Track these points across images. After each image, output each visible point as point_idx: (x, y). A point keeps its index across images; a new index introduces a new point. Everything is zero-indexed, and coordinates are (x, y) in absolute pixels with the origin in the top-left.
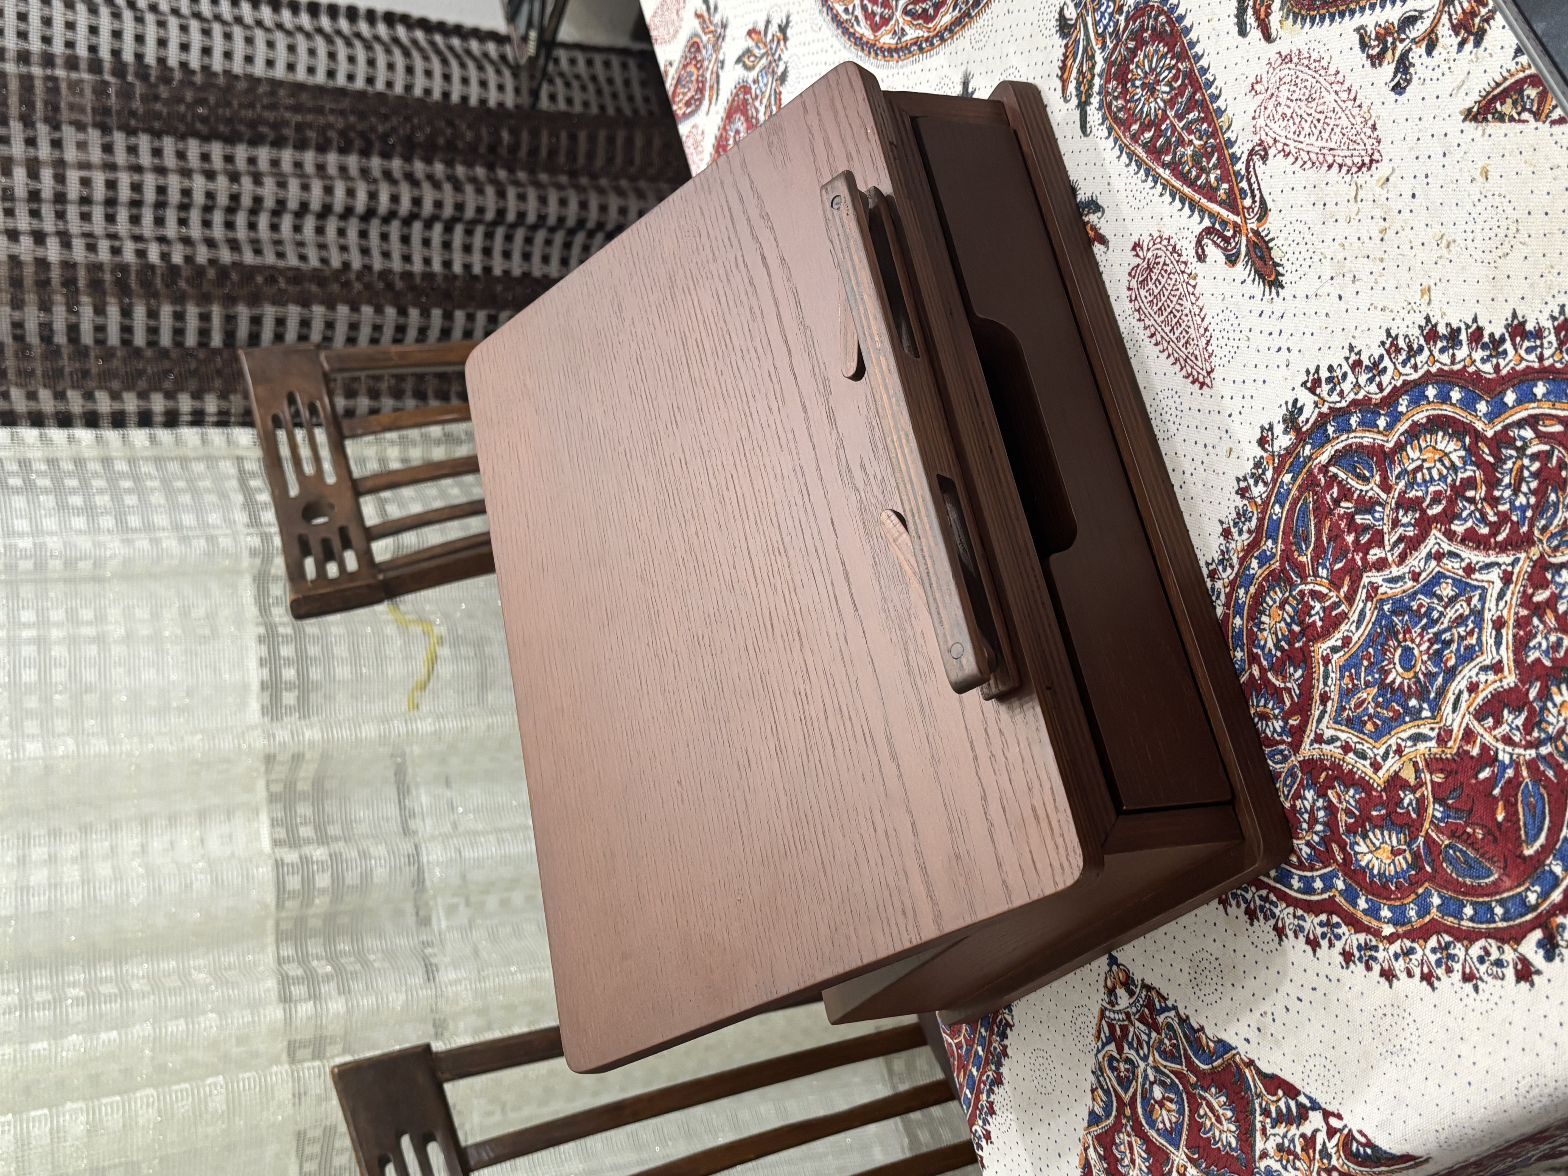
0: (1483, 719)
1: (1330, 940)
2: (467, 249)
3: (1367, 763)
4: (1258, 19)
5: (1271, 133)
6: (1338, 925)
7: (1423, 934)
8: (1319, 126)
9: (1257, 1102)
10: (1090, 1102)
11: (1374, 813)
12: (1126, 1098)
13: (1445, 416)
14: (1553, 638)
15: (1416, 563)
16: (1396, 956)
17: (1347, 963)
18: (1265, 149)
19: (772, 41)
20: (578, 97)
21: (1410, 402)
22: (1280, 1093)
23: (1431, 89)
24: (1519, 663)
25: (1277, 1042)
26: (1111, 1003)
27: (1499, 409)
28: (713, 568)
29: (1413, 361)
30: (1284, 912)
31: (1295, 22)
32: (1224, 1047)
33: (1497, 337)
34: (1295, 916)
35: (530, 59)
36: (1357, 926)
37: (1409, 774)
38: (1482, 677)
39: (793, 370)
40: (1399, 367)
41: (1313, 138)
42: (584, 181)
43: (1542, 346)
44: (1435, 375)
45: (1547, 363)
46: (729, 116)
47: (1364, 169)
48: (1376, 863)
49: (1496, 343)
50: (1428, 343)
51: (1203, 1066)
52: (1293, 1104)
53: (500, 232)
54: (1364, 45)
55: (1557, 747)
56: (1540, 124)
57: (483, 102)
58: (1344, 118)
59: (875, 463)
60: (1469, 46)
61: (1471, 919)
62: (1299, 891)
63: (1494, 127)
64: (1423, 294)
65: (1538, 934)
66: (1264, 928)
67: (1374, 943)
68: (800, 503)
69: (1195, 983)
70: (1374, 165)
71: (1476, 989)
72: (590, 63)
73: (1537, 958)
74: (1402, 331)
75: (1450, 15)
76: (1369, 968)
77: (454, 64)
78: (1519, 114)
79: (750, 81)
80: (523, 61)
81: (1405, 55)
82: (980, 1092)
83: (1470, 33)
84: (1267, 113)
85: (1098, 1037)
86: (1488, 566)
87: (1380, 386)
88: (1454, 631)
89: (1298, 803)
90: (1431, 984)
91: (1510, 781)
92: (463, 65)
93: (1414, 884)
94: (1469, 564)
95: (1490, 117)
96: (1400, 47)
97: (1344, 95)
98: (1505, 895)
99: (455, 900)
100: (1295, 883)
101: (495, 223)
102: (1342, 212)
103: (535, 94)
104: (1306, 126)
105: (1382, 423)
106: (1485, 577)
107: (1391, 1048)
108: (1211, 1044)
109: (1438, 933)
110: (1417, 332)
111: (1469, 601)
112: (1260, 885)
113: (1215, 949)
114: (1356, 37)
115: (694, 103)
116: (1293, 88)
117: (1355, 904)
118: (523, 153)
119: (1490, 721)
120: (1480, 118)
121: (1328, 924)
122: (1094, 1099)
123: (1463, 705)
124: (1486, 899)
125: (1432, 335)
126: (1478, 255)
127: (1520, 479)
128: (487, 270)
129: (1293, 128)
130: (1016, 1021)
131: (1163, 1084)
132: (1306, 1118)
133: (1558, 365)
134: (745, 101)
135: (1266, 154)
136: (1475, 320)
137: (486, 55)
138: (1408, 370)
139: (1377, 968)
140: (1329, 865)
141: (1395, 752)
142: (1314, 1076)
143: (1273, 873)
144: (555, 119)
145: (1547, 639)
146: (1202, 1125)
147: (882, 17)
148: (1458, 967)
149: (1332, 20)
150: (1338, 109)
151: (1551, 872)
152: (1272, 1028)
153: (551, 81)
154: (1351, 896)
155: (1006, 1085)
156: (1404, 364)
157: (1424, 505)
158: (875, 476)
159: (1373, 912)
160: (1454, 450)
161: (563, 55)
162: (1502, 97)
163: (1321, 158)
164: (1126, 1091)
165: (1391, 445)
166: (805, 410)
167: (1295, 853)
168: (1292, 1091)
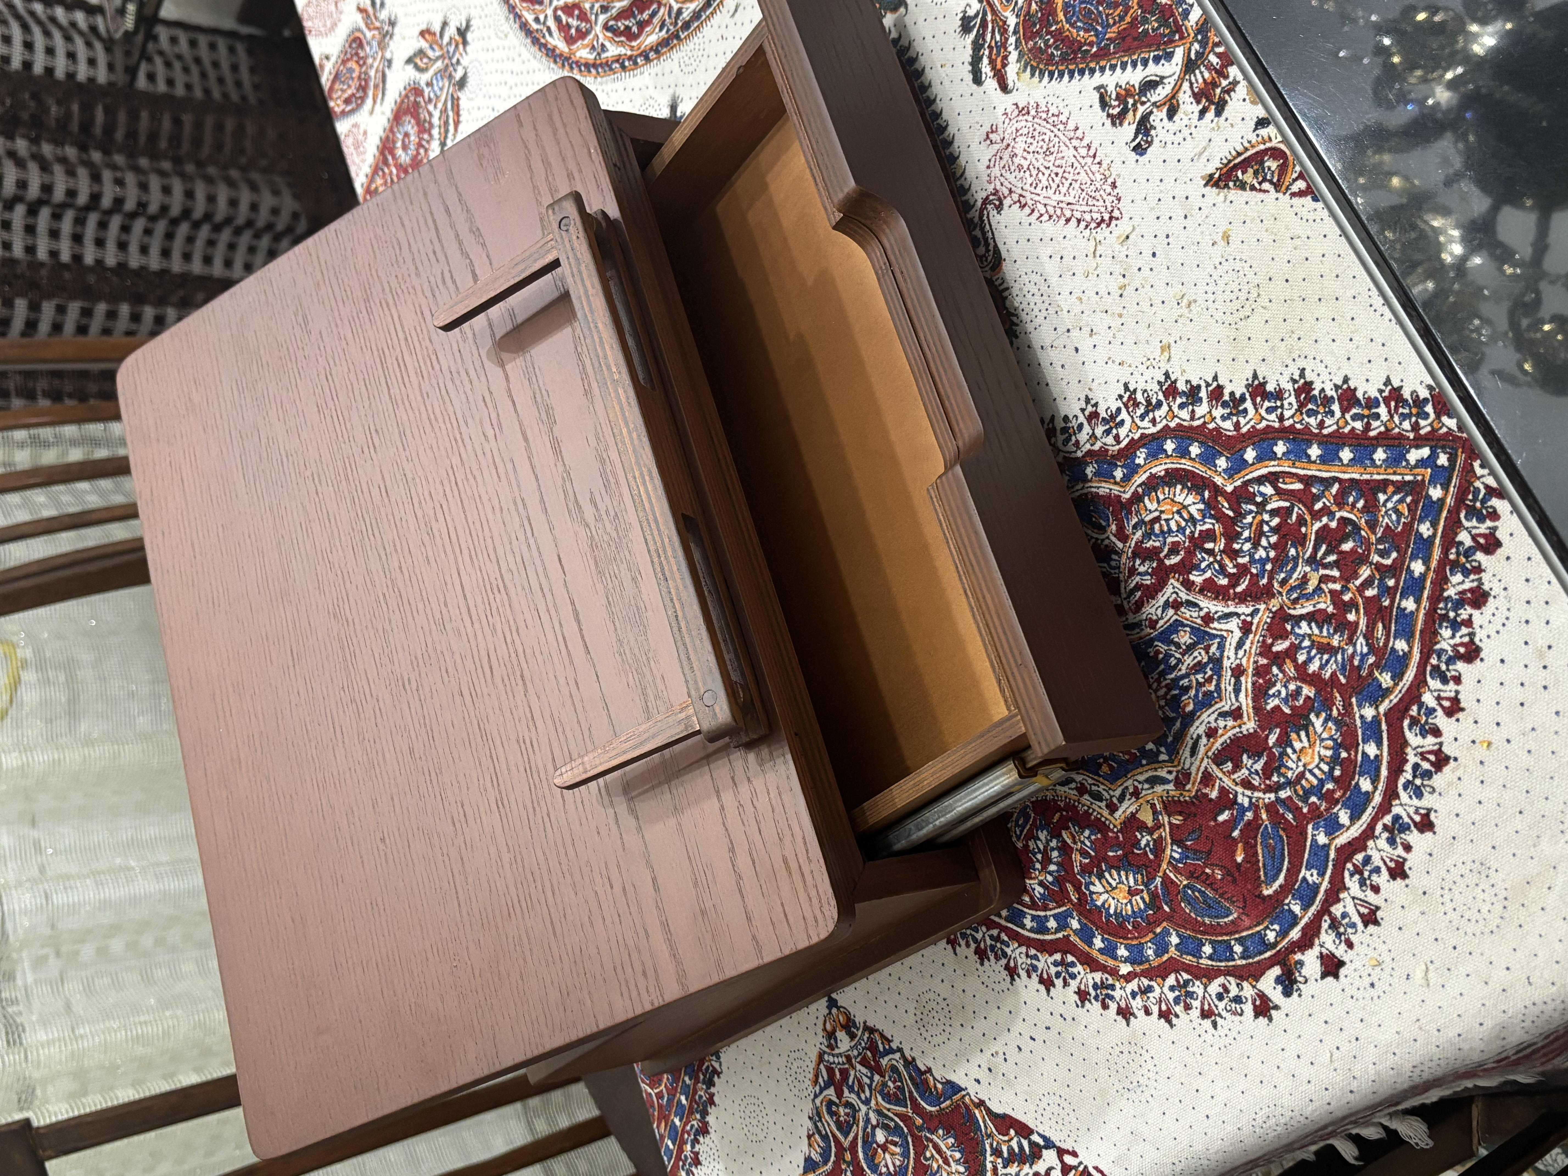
0: (1222, 764)
1: (1065, 979)
2: (54, 234)
3: (1103, 804)
4: (993, 68)
5: (1006, 183)
6: (1072, 965)
7: (1160, 973)
8: (1057, 180)
9: (987, 1143)
10: (805, 1148)
11: (1111, 854)
12: (846, 1144)
13: (1184, 470)
14: (1292, 687)
15: (1153, 610)
16: (1134, 995)
17: (1083, 1002)
18: (1000, 199)
19: (449, 44)
20: (180, 78)
21: (1148, 455)
22: (1012, 1132)
23: (1171, 153)
24: (1258, 709)
25: (1008, 1082)
26: (830, 1046)
27: (1238, 466)
28: (421, 606)
29: (1151, 415)
30: (1018, 953)
31: (1033, 75)
32: (953, 1088)
33: (1238, 396)
34: (1027, 956)
35: (127, 34)
36: (1092, 965)
37: (1147, 817)
38: (1221, 723)
39: (511, 396)
40: (1137, 421)
41: (1050, 192)
42: (190, 168)
43: (1282, 406)
44: (1174, 430)
45: (1287, 423)
46: (397, 117)
47: (1103, 226)
48: (1113, 903)
49: (1236, 402)
50: (1167, 398)
51: (929, 1108)
52: (1025, 1143)
53: (93, 219)
54: (1104, 103)
55: (1295, 791)
56: (1280, 195)
57: (71, 76)
58: (1083, 173)
59: (607, 499)
60: (1210, 115)
61: (1210, 958)
62: (1031, 930)
63: (1234, 194)
64: (1163, 350)
65: (1276, 971)
66: (995, 968)
67: (1110, 982)
68: (522, 538)
69: (921, 1024)
70: (1114, 222)
71: (1215, 1025)
72: (193, 43)
73: (1275, 994)
74: (1141, 386)
75: (1191, 84)
76: (1105, 1007)
77: (36, 31)
78: (1260, 183)
79: (423, 84)
80: (118, 35)
81: (1145, 118)
82: (683, 1142)
83: (1211, 102)
84: (1002, 163)
85: (816, 1082)
86: (1227, 616)
87: (1117, 438)
88: (1192, 677)
89: (1031, 844)
90: (1169, 1022)
91: (1249, 822)
92: (47, 34)
93: (1152, 923)
94: (1208, 613)
95: (1231, 184)
96: (1141, 109)
97: (1083, 152)
98: (1244, 934)
99: (45, 951)
100: (1028, 922)
101: (88, 208)
102: (1080, 266)
103: (132, 72)
104: (1044, 179)
105: (1119, 474)
106: (1223, 627)
107: (1127, 1085)
108: (939, 1086)
109: (1177, 972)
110: (1156, 388)
111: (1207, 649)
112: (991, 925)
113: (944, 990)
114: (1097, 96)
115: (356, 101)
116: (1029, 140)
117: (1090, 944)
118: (119, 135)
119: (1229, 766)
120: (1222, 184)
121: (1062, 963)
122: (810, 1145)
123: (1202, 750)
124: (1226, 938)
125: (1171, 391)
126: (1219, 315)
127: (1260, 534)
128: (77, 258)
129: (1030, 180)
130: (724, 1068)
131: (886, 1127)
132: (1040, 1157)
133: (1298, 426)
134: (416, 104)
135: (1001, 203)
136: (1215, 378)
137: (73, 24)
138: (1146, 423)
139: (1113, 1006)
140: (1064, 905)
141: (1132, 794)
142: (1048, 1114)
143: (1004, 913)
144: (155, 101)
145: (1286, 687)
146: (929, 1167)
147: (578, 29)
148: (1196, 1004)
149: (1071, 77)
150: (1076, 164)
151: (1290, 910)
152: (1004, 1068)
153: (150, 60)
154: (1087, 937)
155: (713, 1135)
156: (1142, 418)
157: (1162, 555)
158: (607, 511)
159: (1110, 951)
160: (1193, 504)
161: (163, 33)
162: (1244, 165)
163: (1059, 212)
164: (846, 1135)
165: (1127, 496)
166: (526, 439)
167: (1027, 892)
168: (1024, 1131)
